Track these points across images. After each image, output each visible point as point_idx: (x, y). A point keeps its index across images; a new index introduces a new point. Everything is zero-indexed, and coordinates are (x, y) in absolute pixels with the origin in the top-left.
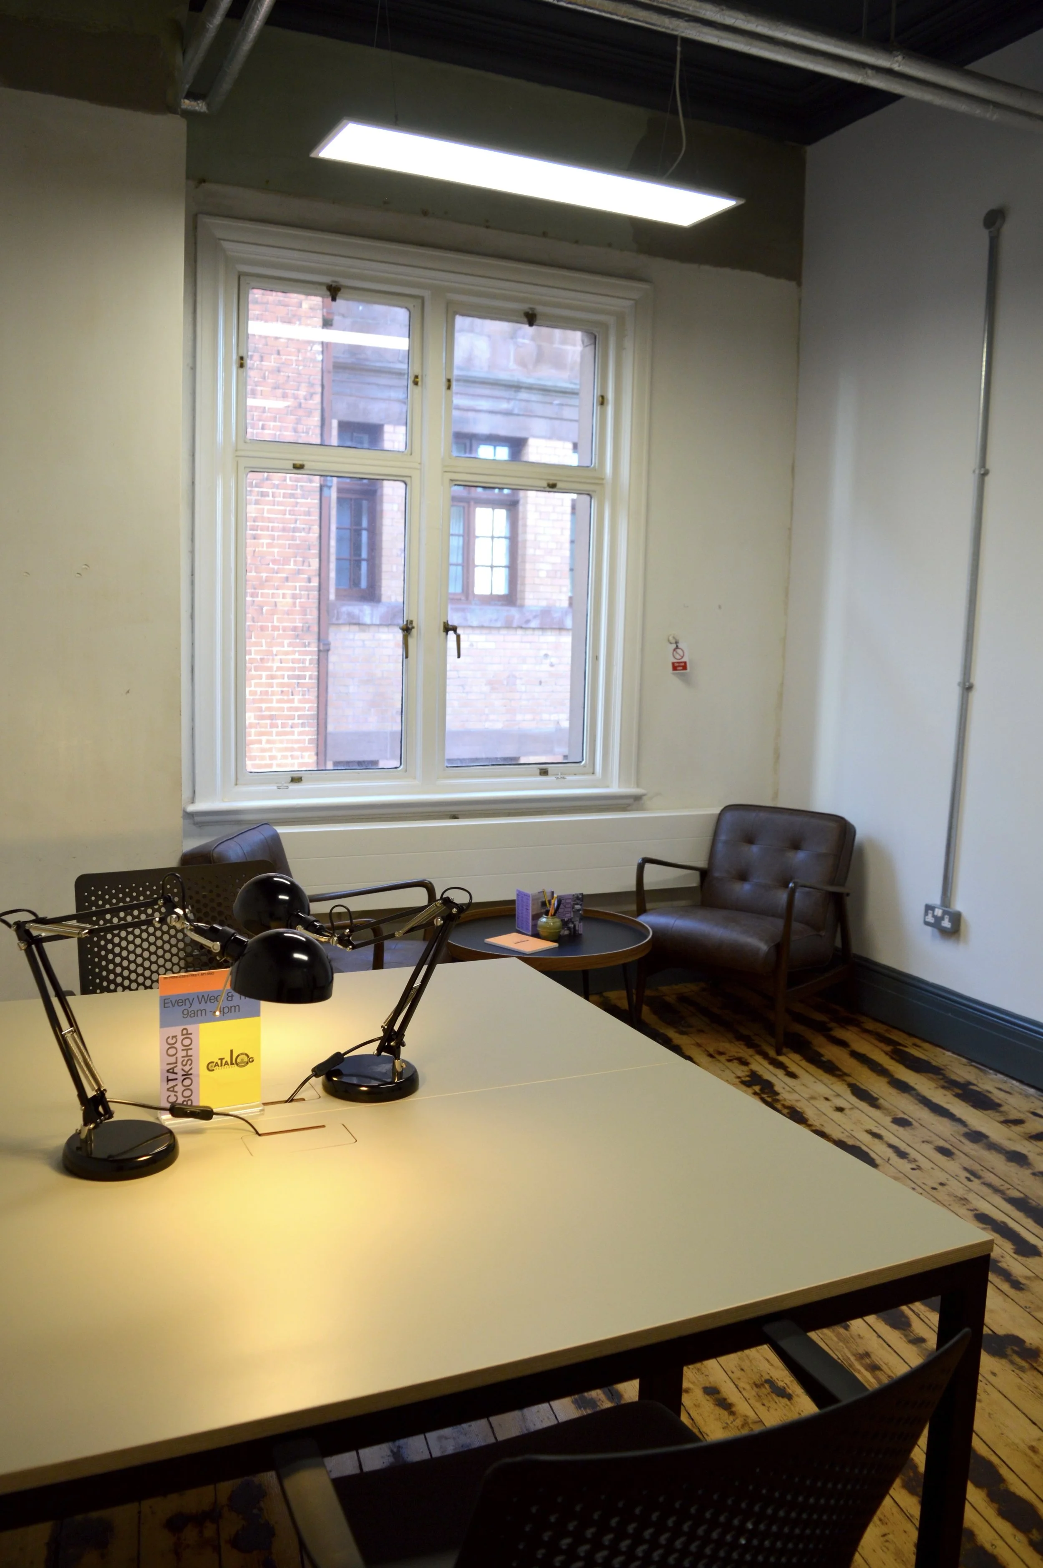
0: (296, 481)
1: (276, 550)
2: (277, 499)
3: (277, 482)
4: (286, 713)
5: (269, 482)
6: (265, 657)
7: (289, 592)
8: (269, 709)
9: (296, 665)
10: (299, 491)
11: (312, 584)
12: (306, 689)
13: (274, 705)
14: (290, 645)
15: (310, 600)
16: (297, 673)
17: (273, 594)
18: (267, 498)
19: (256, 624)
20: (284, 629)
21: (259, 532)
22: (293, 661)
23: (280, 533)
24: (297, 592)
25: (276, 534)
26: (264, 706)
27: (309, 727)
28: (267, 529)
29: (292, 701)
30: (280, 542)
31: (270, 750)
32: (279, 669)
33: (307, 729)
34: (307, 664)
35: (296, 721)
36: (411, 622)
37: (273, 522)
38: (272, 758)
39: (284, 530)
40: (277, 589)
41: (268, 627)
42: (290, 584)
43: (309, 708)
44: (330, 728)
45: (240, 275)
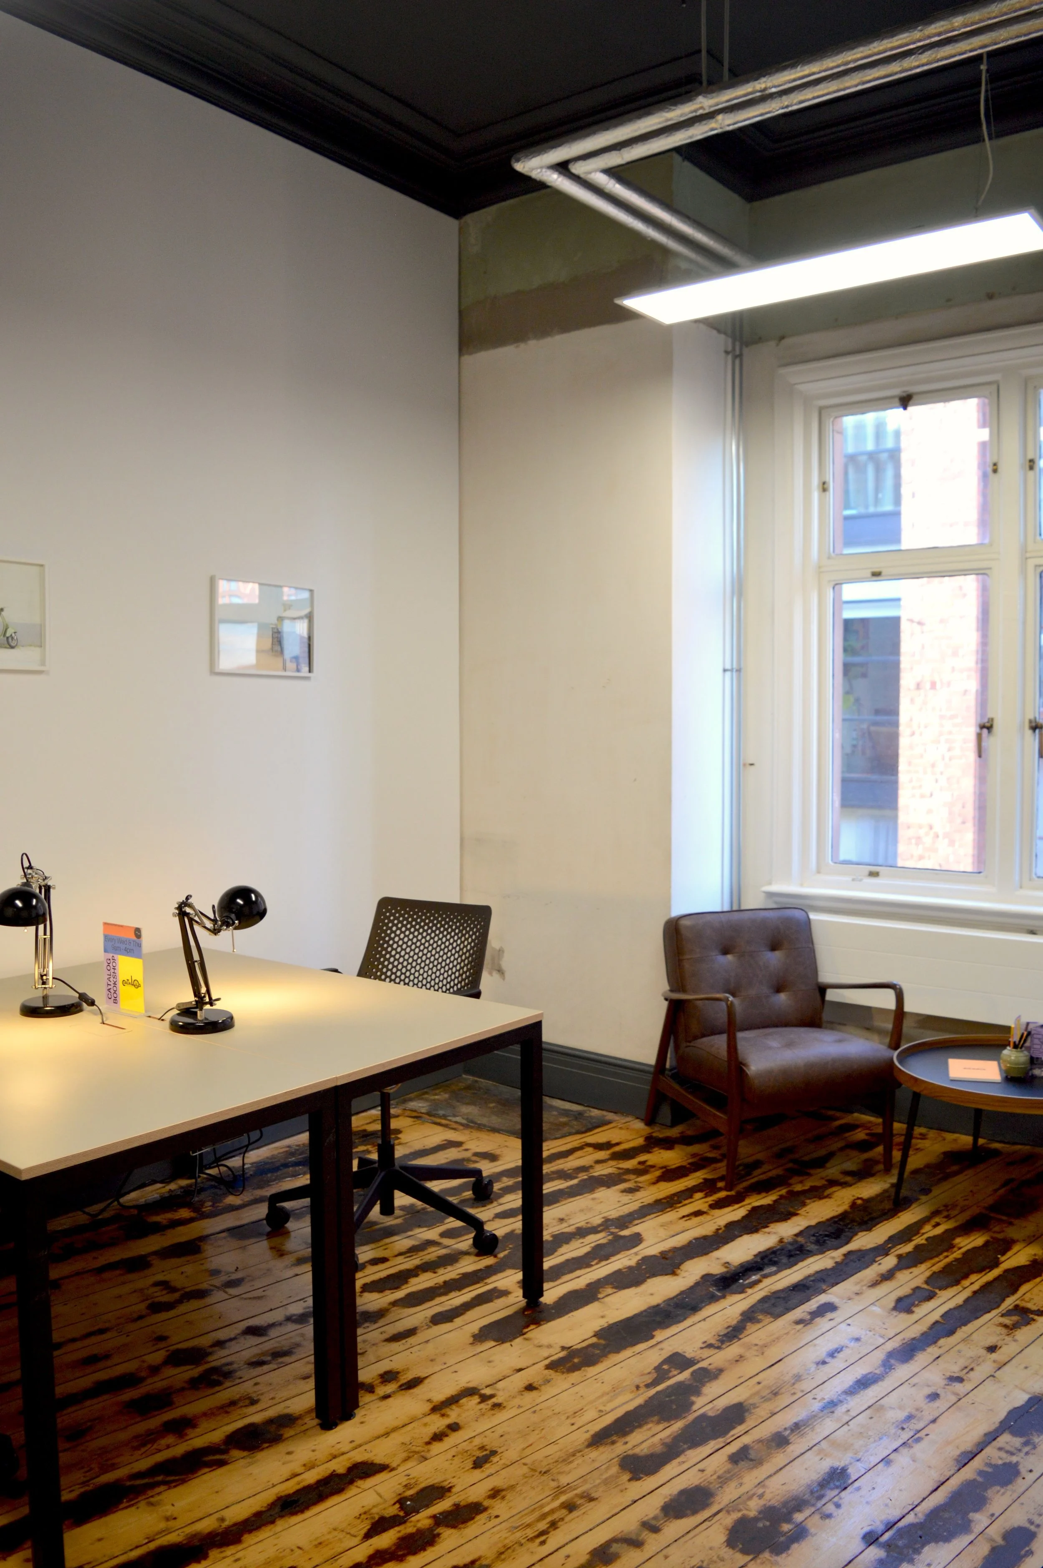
36: (992, 720)
45: (821, 410)
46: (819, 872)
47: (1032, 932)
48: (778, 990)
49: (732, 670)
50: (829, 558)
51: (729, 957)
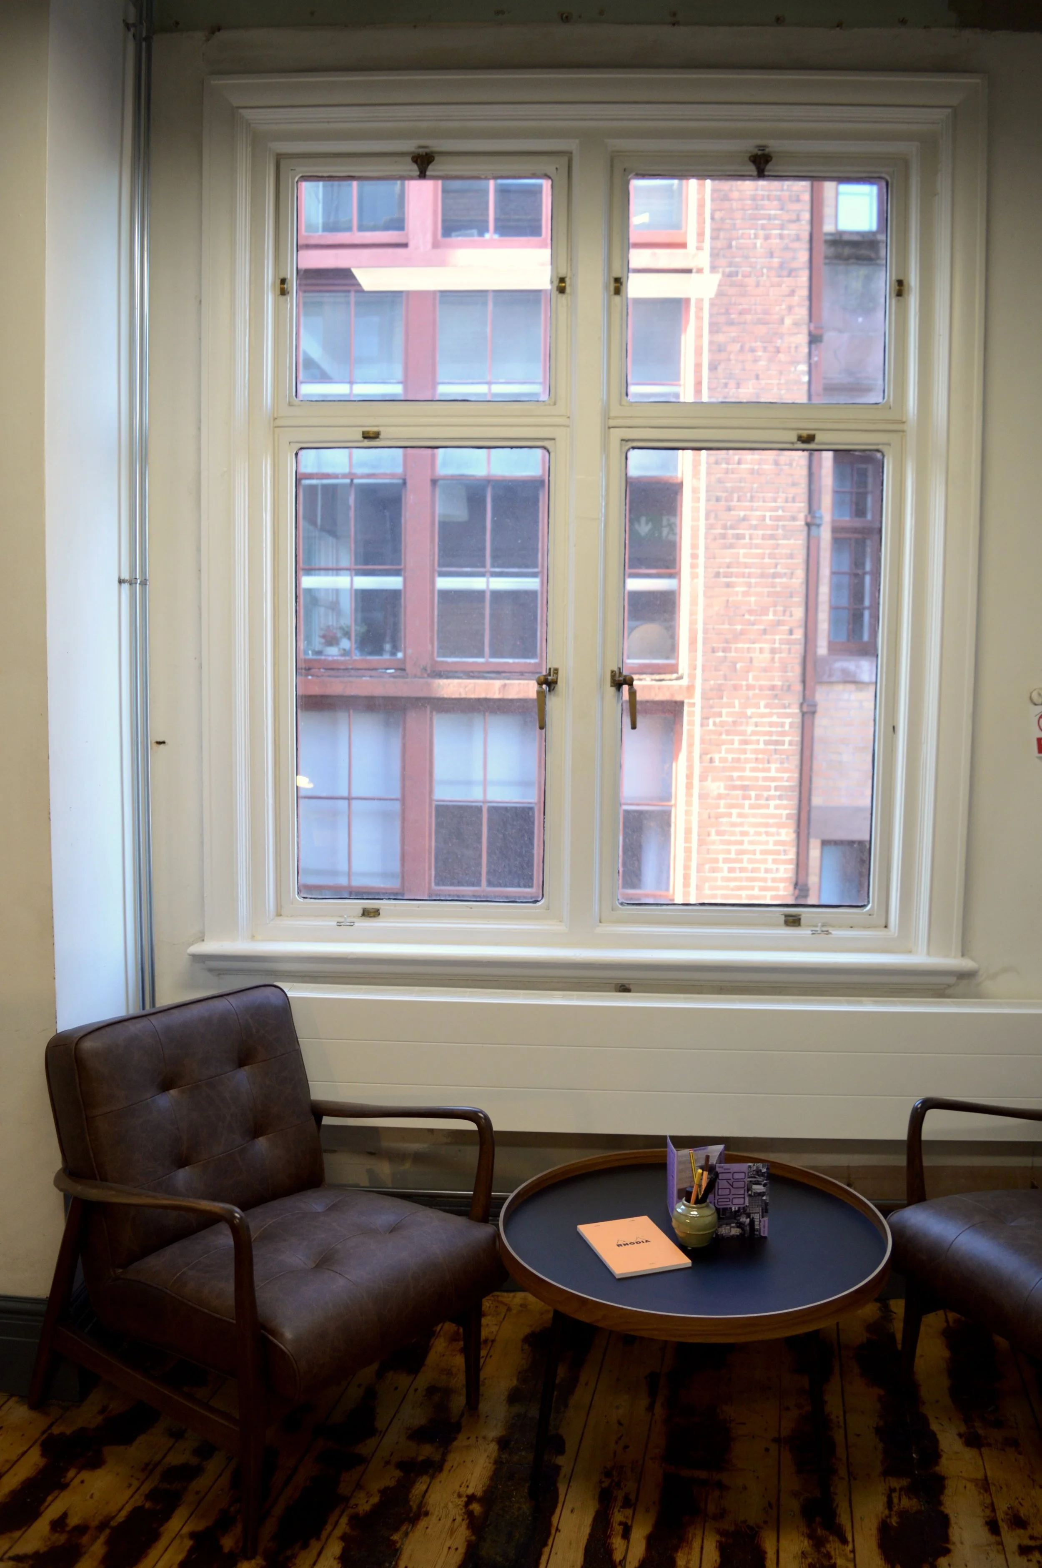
0: (775, 521)
1: (753, 599)
2: (755, 541)
3: (754, 522)
4: (761, 783)
5: (746, 523)
6: (739, 720)
7: (766, 646)
8: (741, 778)
9: (773, 729)
10: (780, 532)
11: (793, 637)
12: (784, 756)
13: (748, 773)
14: (766, 706)
15: (792, 655)
16: (774, 738)
17: (748, 648)
18: (743, 541)
19: (728, 682)
20: (761, 688)
21: (734, 579)
22: (771, 724)
23: (758, 580)
24: (777, 645)
25: (753, 580)
26: (735, 774)
27: (787, 799)
28: (743, 575)
29: (768, 770)
30: (759, 589)
31: (741, 824)
32: (754, 733)
33: (785, 802)
34: (787, 728)
35: (772, 792)
36: (556, 671)
37: (750, 568)
38: (744, 834)
39: (762, 576)
40: (754, 643)
41: (741, 686)
42: (768, 637)
43: (789, 777)
44: (817, 800)
45: (279, 159)
46: (279, 915)
47: (624, 989)
48: (256, 1131)
49: (132, 582)
50: (290, 404)
51: (172, 1092)
